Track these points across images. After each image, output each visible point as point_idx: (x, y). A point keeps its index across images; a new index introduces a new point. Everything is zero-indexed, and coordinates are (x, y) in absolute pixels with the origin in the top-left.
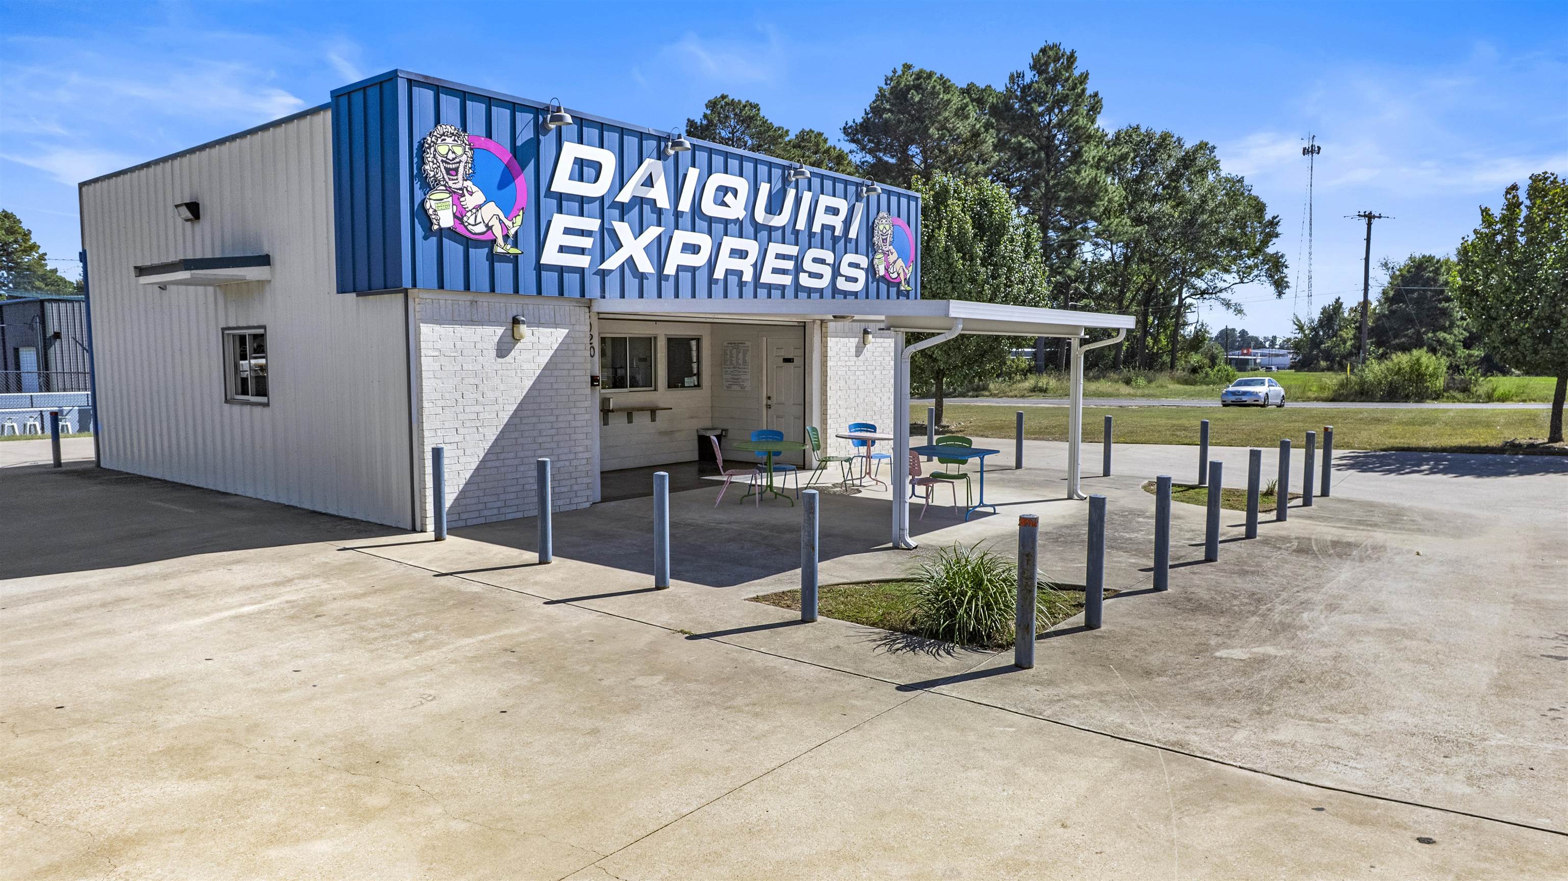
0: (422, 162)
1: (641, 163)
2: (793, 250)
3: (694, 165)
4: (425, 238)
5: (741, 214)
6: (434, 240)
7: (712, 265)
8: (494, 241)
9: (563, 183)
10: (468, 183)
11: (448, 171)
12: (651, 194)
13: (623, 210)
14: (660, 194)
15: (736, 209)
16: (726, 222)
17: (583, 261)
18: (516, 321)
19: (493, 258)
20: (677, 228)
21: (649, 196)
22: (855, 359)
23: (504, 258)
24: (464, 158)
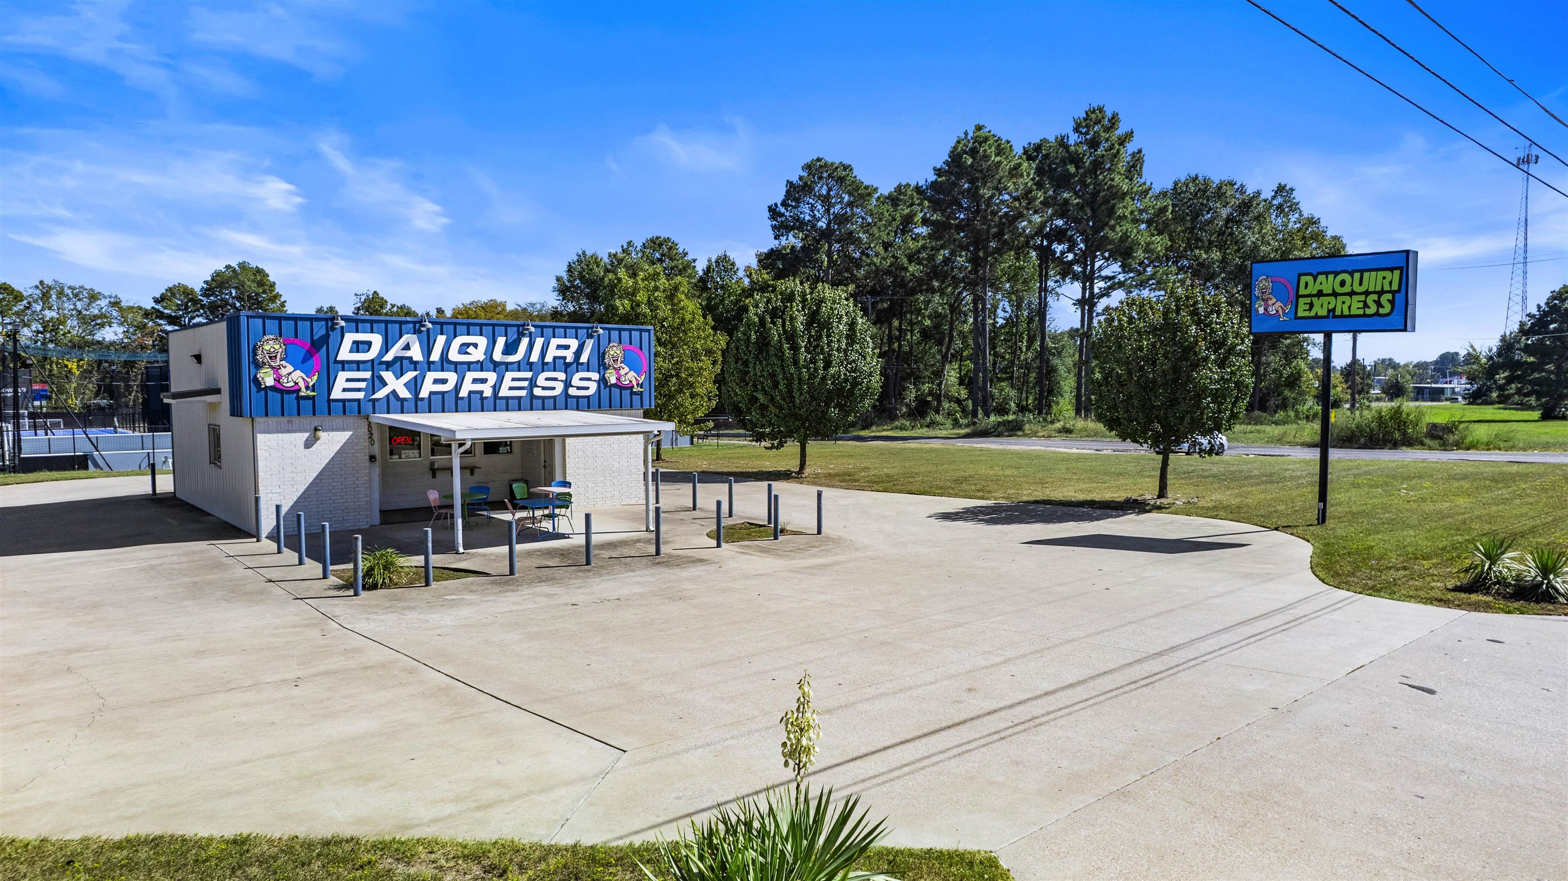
0: (255, 354)
1: (401, 337)
2: (529, 375)
3: (442, 334)
4: (258, 392)
5: (481, 357)
6: (263, 392)
7: (457, 388)
8: (300, 390)
9: (345, 354)
10: (284, 363)
11: (270, 358)
12: (408, 354)
13: (388, 366)
14: (416, 353)
15: (477, 355)
16: (469, 364)
17: (360, 395)
18: (316, 430)
19: (299, 398)
20: (429, 370)
21: (407, 355)
23: (307, 398)
24: (281, 350)
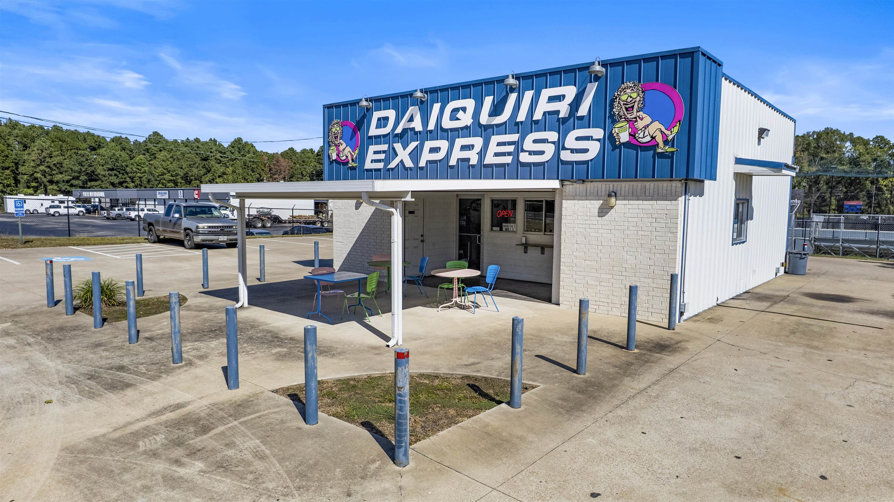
1: (407, 110)
3: (437, 102)
5: (469, 122)
7: (448, 156)
8: (349, 162)
9: (373, 131)
10: (342, 141)
11: (336, 138)
13: (399, 138)
14: (417, 125)
15: (466, 120)
17: (381, 165)
20: (427, 140)
22: (598, 218)
23: (352, 168)
24: (341, 131)
